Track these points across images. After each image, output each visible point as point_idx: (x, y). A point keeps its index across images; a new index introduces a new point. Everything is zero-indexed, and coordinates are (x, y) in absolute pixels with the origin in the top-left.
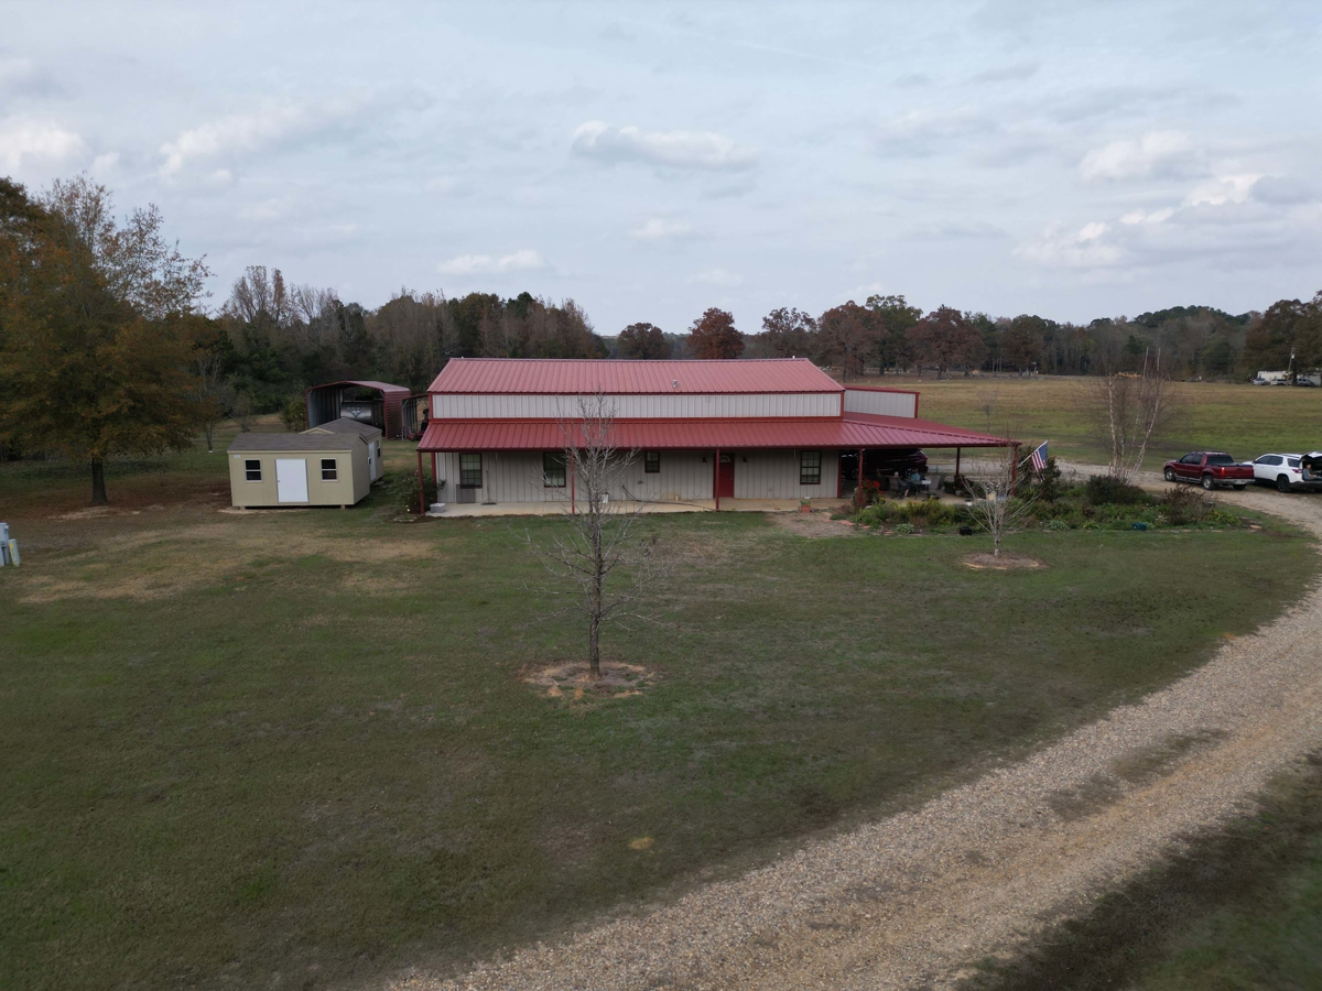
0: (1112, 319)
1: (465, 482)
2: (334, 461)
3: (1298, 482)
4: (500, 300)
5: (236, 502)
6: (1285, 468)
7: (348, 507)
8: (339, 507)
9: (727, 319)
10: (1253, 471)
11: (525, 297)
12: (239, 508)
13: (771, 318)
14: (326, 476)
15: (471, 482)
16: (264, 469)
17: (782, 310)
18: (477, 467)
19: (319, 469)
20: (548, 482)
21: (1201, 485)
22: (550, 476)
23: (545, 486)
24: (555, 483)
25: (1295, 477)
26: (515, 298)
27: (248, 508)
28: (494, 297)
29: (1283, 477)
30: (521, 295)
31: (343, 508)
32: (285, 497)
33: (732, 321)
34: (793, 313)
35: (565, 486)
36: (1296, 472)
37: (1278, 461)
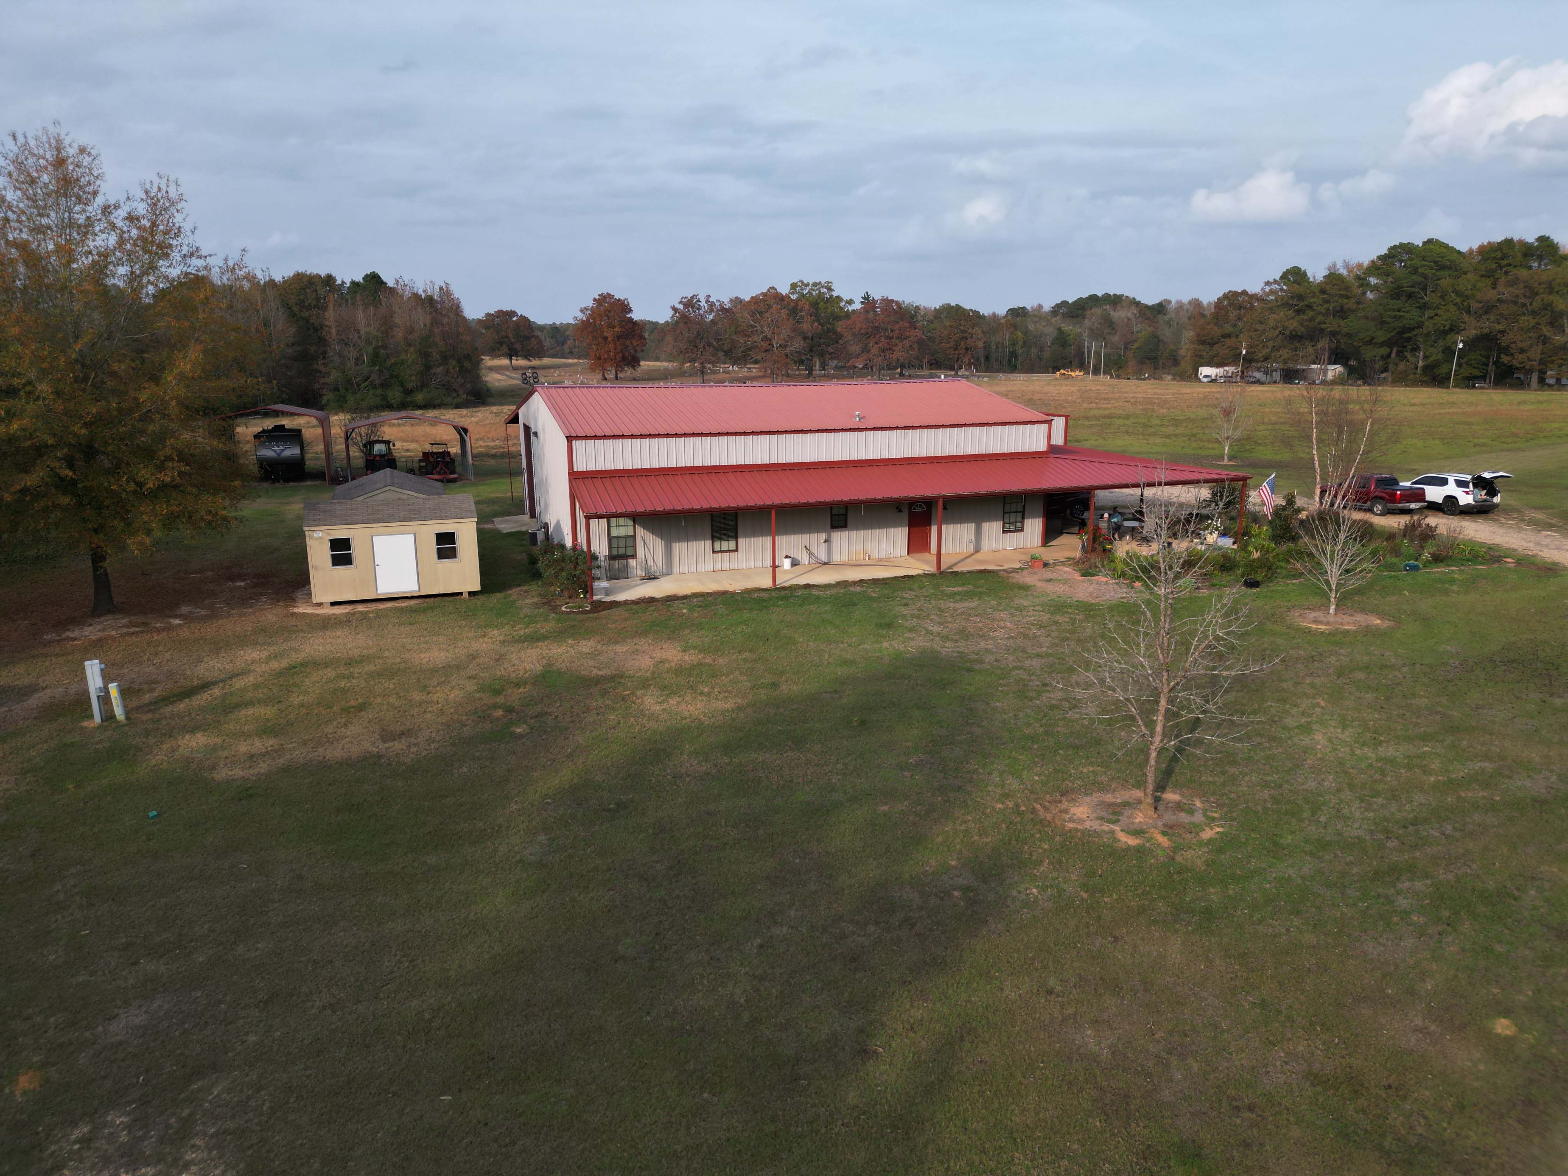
0: (1029, 307)
1: (615, 552)
2: (453, 534)
3: (1468, 504)
4: (339, 282)
5: (317, 598)
6: (1451, 489)
7: (471, 594)
8: (461, 594)
9: (624, 307)
10: (1424, 493)
11: (374, 279)
12: (320, 605)
13: (681, 307)
14: (442, 554)
15: (622, 551)
16: (357, 550)
17: (692, 297)
18: (630, 532)
19: (433, 546)
20: (717, 548)
21: (1370, 510)
22: (721, 539)
23: (714, 552)
24: (725, 547)
25: (1465, 498)
26: (359, 278)
27: (333, 604)
28: (330, 279)
29: (1451, 500)
30: (366, 276)
31: (466, 596)
32: (387, 586)
33: (630, 311)
34: (707, 301)
35: (736, 550)
36: (1467, 493)
37: (1444, 482)
